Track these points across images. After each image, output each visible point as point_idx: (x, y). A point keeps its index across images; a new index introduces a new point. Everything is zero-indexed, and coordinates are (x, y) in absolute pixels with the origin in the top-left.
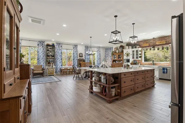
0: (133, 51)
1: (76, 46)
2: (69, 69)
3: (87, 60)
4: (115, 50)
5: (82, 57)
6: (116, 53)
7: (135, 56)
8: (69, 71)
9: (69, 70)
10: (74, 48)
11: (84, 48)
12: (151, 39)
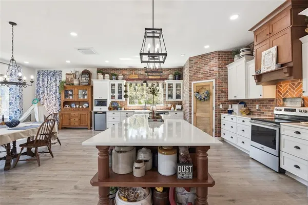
0: (113, 85)
4: (67, 79)
7: (116, 94)
12: (140, 69)
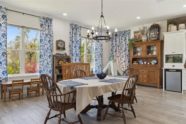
1: (47, 21)
2: (29, 83)
3: (74, 58)
4: (135, 37)
5: (64, 49)
6: (141, 41)
8: (28, 89)
9: (29, 86)
10: (42, 25)
11: (68, 29)
